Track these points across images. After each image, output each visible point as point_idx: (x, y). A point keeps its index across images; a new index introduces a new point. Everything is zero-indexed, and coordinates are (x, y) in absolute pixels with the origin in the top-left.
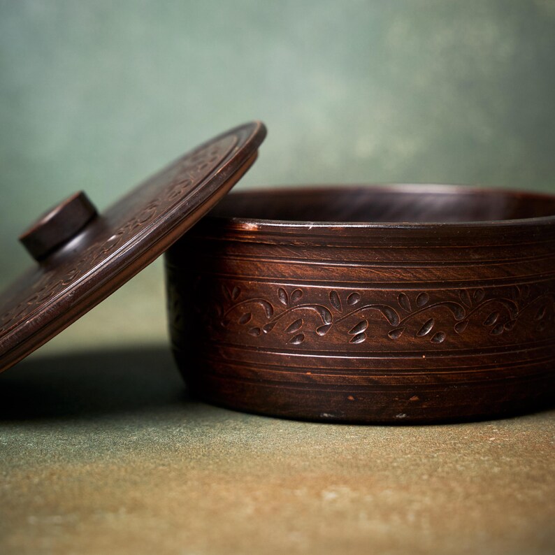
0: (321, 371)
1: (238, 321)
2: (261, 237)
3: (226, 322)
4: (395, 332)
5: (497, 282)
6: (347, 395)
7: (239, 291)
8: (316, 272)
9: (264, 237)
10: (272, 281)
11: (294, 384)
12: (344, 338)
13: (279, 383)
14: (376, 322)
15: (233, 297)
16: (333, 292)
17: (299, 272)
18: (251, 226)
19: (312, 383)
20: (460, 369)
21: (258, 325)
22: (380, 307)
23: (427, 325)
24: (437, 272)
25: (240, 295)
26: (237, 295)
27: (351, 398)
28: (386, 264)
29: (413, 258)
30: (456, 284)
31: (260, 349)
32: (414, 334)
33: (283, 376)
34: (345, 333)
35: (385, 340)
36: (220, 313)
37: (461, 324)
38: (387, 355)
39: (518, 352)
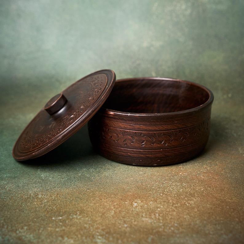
0: (132, 153)
1: (109, 138)
2: (115, 116)
3: (105, 137)
4: (153, 143)
5: (182, 128)
6: (140, 160)
7: (109, 129)
8: (130, 127)
9: (116, 116)
10: (118, 128)
11: (125, 156)
12: (139, 145)
13: (120, 155)
14: (148, 141)
15: (107, 131)
16: (135, 133)
17: (126, 126)
18: (112, 113)
19: (130, 156)
20: (172, 152)
21: (114, 140)
22: (149, 137)
23: (162, 141)
24: (165, 127)
25: (109, 131)
26: (108, 131)
27: (141, 160)
28: (150, 125)
29: (158, 123)
30: (171, 130)
31: (115, 146)
32: (158, 144)
33: (121, 154)
34: (139, 144)
35: (150, 146)
36: (103, 134)
37: (172, 140)
38: (151, 149)
39: (188, 146)
